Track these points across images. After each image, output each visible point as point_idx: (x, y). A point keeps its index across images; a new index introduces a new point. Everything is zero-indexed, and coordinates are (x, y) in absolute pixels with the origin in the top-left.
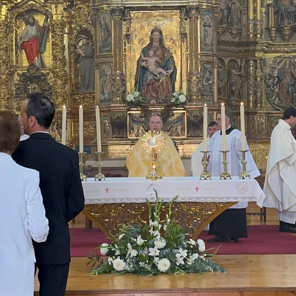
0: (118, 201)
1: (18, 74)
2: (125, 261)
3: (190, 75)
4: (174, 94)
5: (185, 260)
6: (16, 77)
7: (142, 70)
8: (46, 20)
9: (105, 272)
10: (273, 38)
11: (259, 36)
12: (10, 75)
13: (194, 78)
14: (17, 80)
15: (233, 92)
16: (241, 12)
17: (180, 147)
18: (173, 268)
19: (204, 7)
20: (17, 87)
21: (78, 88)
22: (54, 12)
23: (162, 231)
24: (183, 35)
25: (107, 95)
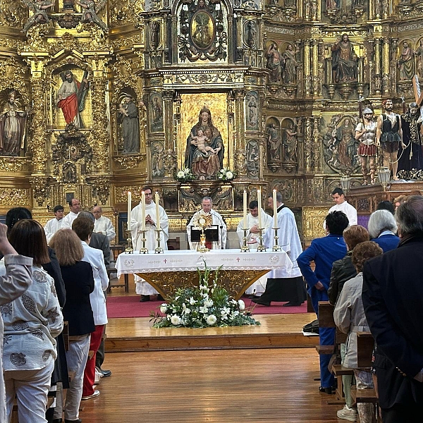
0: (174, 270)
1: (55, 134)
2: (181, 317)
3: (236, 153)
4: (222, 171)
5: (228, 316)
6: (53, 138)
7: (192, 148)
8: (85, 76)
9: (164, 326)
10: (331, 95)
11: (316, 93)
12: (47, 136)
13: (241, 156)
14: (54, 142)
15: (288, 154)
16: (296, 68)
17: (228, 220)
18: (219, 323)
19: (250, 88)
20: (54, 149)
21: (121, 150)
22: (94, 68)
23: (210, 294)
24: (231, 115)
25: (159, 172)
